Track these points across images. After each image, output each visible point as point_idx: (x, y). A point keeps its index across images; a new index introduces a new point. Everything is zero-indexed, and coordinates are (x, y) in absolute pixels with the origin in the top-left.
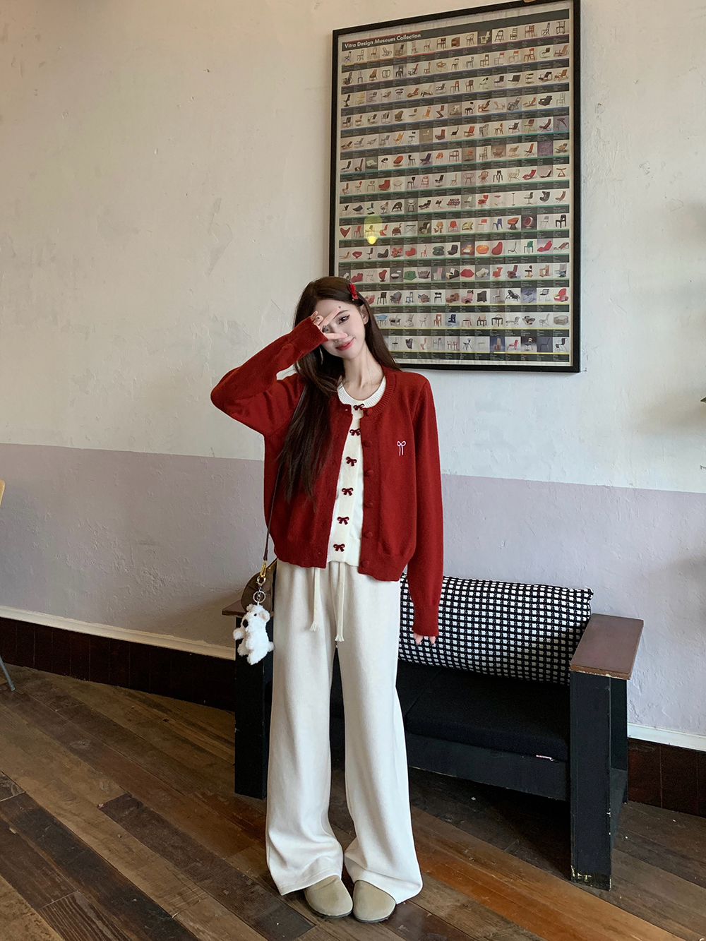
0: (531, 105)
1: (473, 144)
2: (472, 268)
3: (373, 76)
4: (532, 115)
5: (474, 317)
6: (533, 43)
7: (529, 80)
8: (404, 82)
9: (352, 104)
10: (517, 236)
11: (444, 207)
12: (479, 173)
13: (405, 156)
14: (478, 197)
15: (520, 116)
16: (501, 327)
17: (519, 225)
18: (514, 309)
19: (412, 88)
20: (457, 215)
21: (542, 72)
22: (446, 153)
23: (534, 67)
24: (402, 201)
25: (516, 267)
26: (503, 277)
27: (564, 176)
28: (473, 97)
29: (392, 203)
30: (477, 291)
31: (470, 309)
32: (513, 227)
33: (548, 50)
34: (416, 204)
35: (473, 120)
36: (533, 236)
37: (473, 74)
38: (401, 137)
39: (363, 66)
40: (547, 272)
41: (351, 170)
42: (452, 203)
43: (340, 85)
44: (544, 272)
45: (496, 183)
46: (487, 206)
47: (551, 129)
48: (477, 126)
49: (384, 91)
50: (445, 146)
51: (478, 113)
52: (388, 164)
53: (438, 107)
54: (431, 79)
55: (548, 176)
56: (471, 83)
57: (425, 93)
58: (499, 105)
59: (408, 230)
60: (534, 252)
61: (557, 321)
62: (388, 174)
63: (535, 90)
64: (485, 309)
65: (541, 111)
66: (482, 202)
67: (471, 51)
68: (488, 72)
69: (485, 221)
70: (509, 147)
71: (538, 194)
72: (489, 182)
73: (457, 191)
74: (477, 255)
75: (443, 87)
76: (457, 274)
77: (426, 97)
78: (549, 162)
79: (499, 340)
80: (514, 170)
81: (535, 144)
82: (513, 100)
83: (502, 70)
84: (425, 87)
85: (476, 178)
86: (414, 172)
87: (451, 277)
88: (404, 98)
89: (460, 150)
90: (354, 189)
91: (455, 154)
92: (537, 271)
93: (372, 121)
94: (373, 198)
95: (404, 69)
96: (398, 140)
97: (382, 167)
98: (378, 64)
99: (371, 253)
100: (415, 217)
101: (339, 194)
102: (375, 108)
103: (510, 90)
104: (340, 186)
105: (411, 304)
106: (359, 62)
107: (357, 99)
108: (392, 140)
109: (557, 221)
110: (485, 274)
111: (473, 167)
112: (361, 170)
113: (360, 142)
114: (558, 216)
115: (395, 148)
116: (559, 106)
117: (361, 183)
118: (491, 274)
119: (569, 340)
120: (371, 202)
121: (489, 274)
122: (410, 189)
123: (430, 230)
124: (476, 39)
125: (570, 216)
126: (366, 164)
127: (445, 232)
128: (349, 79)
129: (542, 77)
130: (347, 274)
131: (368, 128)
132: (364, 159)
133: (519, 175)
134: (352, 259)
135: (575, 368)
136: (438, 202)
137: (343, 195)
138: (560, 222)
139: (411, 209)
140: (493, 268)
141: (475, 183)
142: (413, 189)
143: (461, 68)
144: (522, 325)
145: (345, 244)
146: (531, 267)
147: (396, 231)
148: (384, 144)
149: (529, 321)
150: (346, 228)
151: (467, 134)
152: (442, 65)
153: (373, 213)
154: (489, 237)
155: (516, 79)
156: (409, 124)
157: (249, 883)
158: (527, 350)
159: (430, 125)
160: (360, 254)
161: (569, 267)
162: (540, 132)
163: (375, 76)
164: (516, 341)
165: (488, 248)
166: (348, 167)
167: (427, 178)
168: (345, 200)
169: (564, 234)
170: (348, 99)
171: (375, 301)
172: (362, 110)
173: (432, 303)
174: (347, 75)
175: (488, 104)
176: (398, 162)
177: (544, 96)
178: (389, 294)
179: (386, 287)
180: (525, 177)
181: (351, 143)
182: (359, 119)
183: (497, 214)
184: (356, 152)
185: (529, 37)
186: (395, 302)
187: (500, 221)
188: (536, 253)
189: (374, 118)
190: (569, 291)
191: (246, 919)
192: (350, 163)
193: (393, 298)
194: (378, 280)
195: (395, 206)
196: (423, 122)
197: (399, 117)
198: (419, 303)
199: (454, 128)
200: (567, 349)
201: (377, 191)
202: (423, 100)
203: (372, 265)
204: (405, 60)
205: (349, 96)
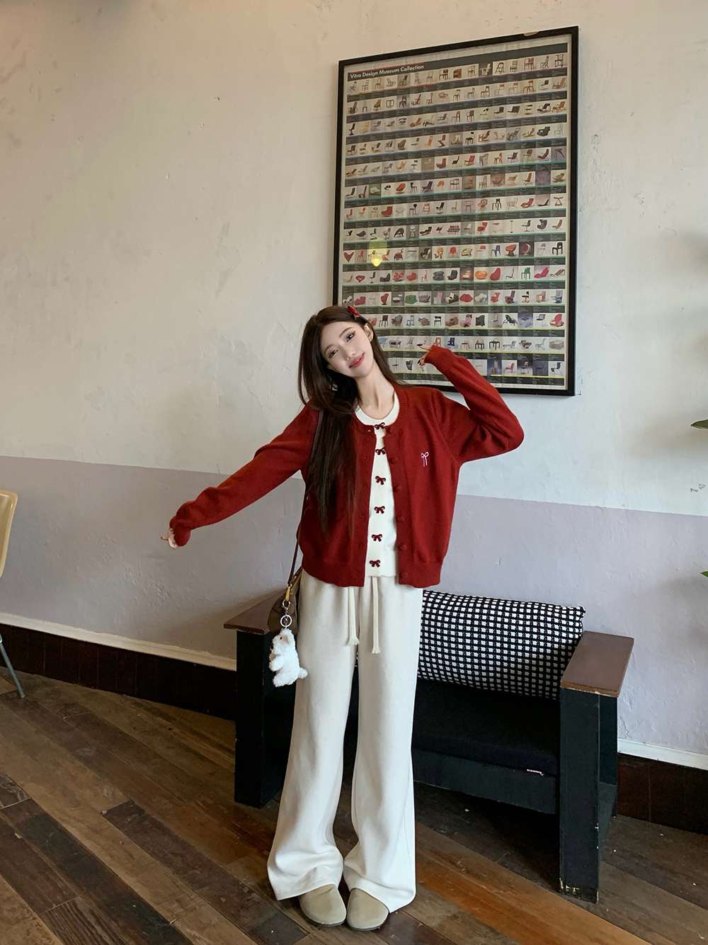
0: (530, 135)
1: (473, 172)
2: (471, 293)
3: (378, 105)
4: (531, 145)
5: (472, 340)
6: (532, 76)
7: (528, 111)
8: (407, 112)
9: (357, 133)
10: (514, 263)
11: (445, 234)
12: (478, 201)
13: (407, 184)
14: (478, 224)
15: (518, 146)
16: (498, 351)
17: (516, 252)
18: (511, 333)
19: (414, 118)
20: (457, 241)
21: (541, 104)
22: (447, 181)
23: (533, 98)
24: (404, 227)
25: (513, 293)
26: (501, 302)
27: (561, 204)
28: (473, 127)
29: (394, 229)
30: (476, 315)
31: (469, 333)
32: (511, 254)
33: (547, 83)
34: (418, 230)
35: (473, 149)
36: (531, 262)
37: (474, 104)
38: (403, 165)
39: (368, 96)
40: (544, 298)
41: (355, 197)
42: (452, 229)
43: (346, 114)
44: (541, 298)
45: (495, 210)
46: (486, 233)
47: (549, 159)
48: (478, 155)
49: (387, 121)
50: (446, 174)
51: (478, 143)
52: (391, 191)
53: (440, 136)
54: (433, 109)
55: (546, 205)
56: (472, 114)
57: (427, 123)
58: (499, 135)
59: (410, 255)
60: (531, 278)
61: (553, 346)
62: (390, 201)
63: (534, 121)
64: (483, 333)
65: (539, 141)
66: (481, 229)
67: (473, 82)
68: (488, 103)
69: (484, 248)
70: (508, 176)
71: (536, 222)
72: (488, 210)
73: (457, 218)
74: (476, 280)
75: (444, 117)
76: (456, 299)
77: (428, 126)
78: (547, 191)
79: (496, 363)
80: (513, 198)
81: (534, 173)
82: (512, 130)
83: (502, 101)
84: (427, 117)
85: (476, 206)
86: (416, 199)
87: (451, 302)
88: (407, 127)
89: (460, 178)
90: (358, 215)
91: (455, 182)
92: (534, 297)
93: (375, 149)
94: (376, 224)
95: (407, 99)
96: (400, 168)
97: (384, 194)
98: (382, 94)
99: (374, 277)
100: (416, 243)
101: (343, 220)
102: (379, 137)
103: (510, 121)
104: (344, 212)
105: (412, 327)
106: (363, 92)
107: (361, 128)
108: (394, 168)
109: (553, 248)
110: (483, 299)
111: (473, 195)
112: (364, 197)
113: (364, 170)
114: (555, 244)
115: (398, 176)
116: (557, 136)
117: (364, 209)
118: (489, 299)
119: (564, 364)
120: (373, 228)
121: (487, 299)
122: (411, 216)
123: (430, 256)
124: (477, 72)
125: (566, 244)
126: (370, 190)
127: (445, 258)
128: (354, 109)
129: (541, 108)
130: (350, 297)
131: (372, 156)
132: (368, 186)
133: (518, 203)
134: (355, 283)
135: (570, 392)
136: (439, 229)
137: (347, 221)
138: (557, 249)
139: (413, 235)
140: (491, 293)
141: (474, 210)
142: (415, 216)
143: (462, 99)
144: (518, 349)
145: (349, 268)
146: (528, 293)
147: (398, 256)
148: (387, 171)
149: (525, 345)
150: (349, 252)
151: (467, 163)
152: (444, 96)
153: (376, 238)
154: (487, 263)
155: (516, 110)
156: (411, 153)
157: (246, 890)
158: (523, 374)
159: (432, 154)
160: (363, 278)
161: (565, 293)
162: (537, 162)
163: (379, 106)
164: (513, 364)
165: (486, 274)
166: (352, 194)
167: (428, 205)
168: (350, 225)
169: (560, 261)
170: (353, 128)
171: (378, 323)
172: (366, 138)
173: (432, 326)
174: (352, 104)
175: (488, 134)
176: (400, 189)
177: (543, 127)
178: (391, 317)
179: (388, 310)
180: (523, 205)
181: (355, 170)
182: (363, 147)
183: (496, 242)
184: (359, 179)
185: (528, 69)
186: (396, 325)
187: (498, 248)
188: (533, 279)
189: (378, 147)
190: (565, 317)
191: (241, 927)
192: (354, 189)
193: (394, 321)
194: (380, 304)
195: (397, 232)
196: (424, 151)
197: (401, 146)
198: (419, 326)
199: (455, 157)
200: (562, 373)
201: (380, 217)
202: (425, 129)
203: (374, 289)
204: (408, 91)
205: (354, 125)
